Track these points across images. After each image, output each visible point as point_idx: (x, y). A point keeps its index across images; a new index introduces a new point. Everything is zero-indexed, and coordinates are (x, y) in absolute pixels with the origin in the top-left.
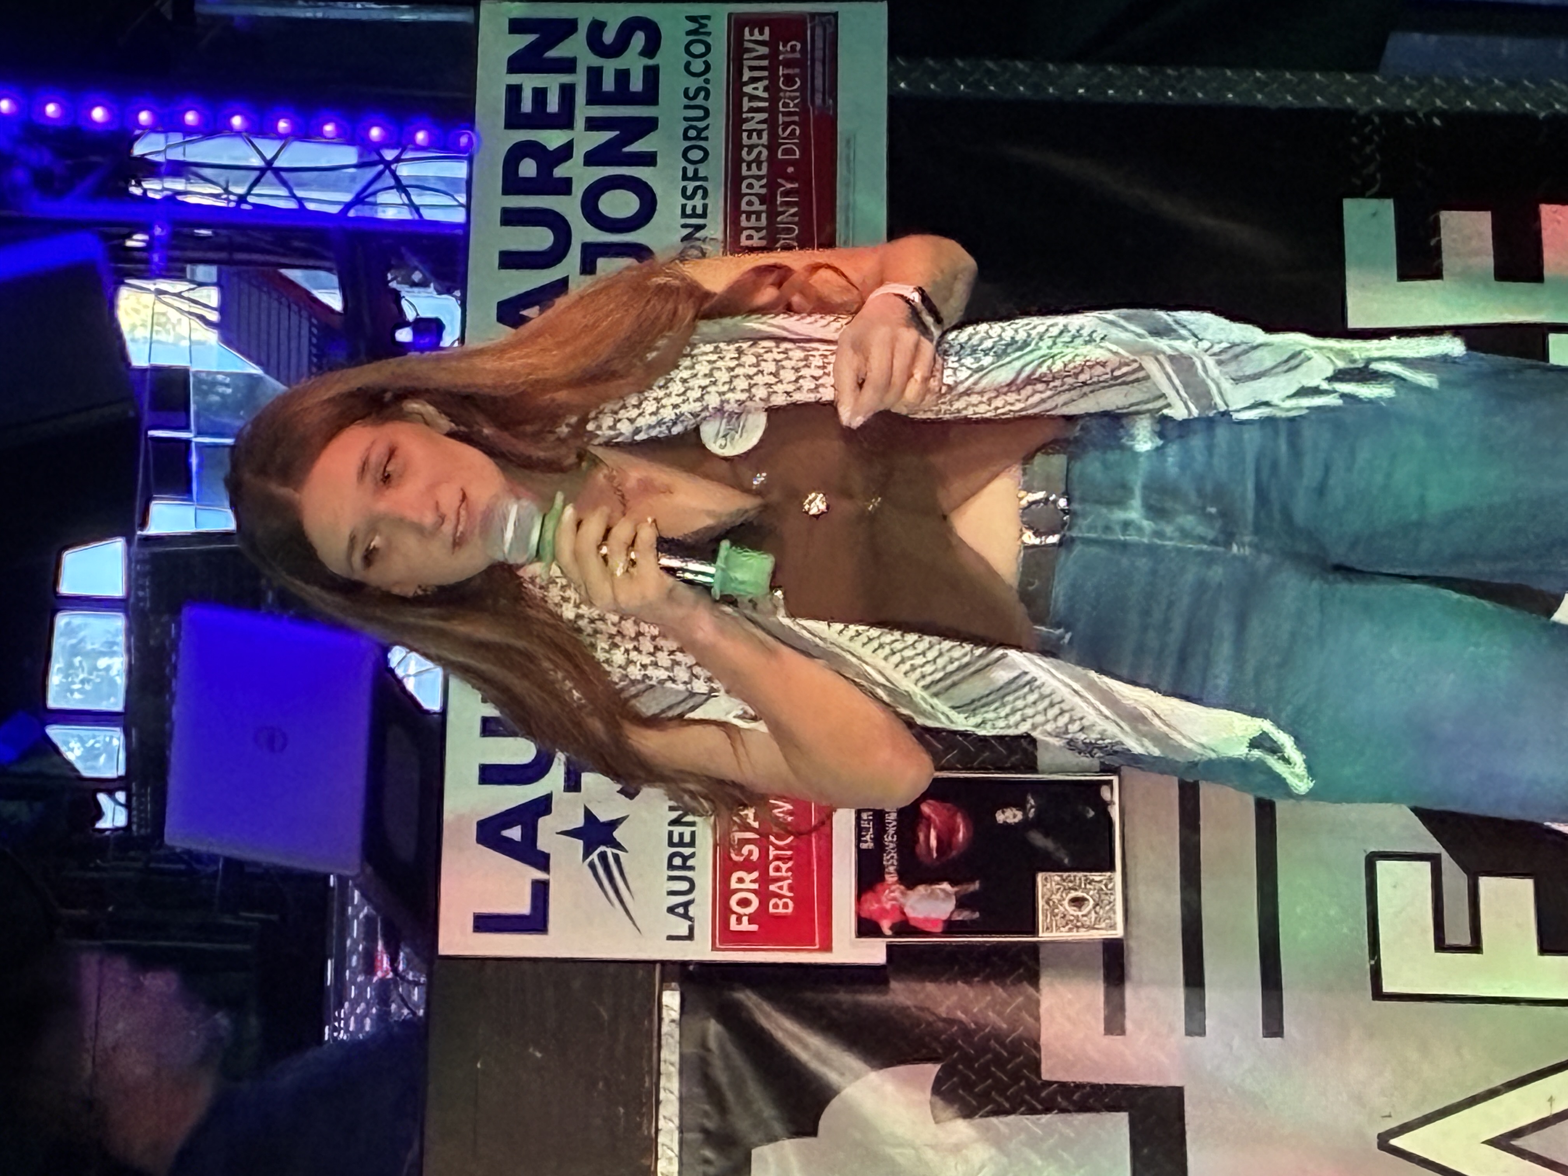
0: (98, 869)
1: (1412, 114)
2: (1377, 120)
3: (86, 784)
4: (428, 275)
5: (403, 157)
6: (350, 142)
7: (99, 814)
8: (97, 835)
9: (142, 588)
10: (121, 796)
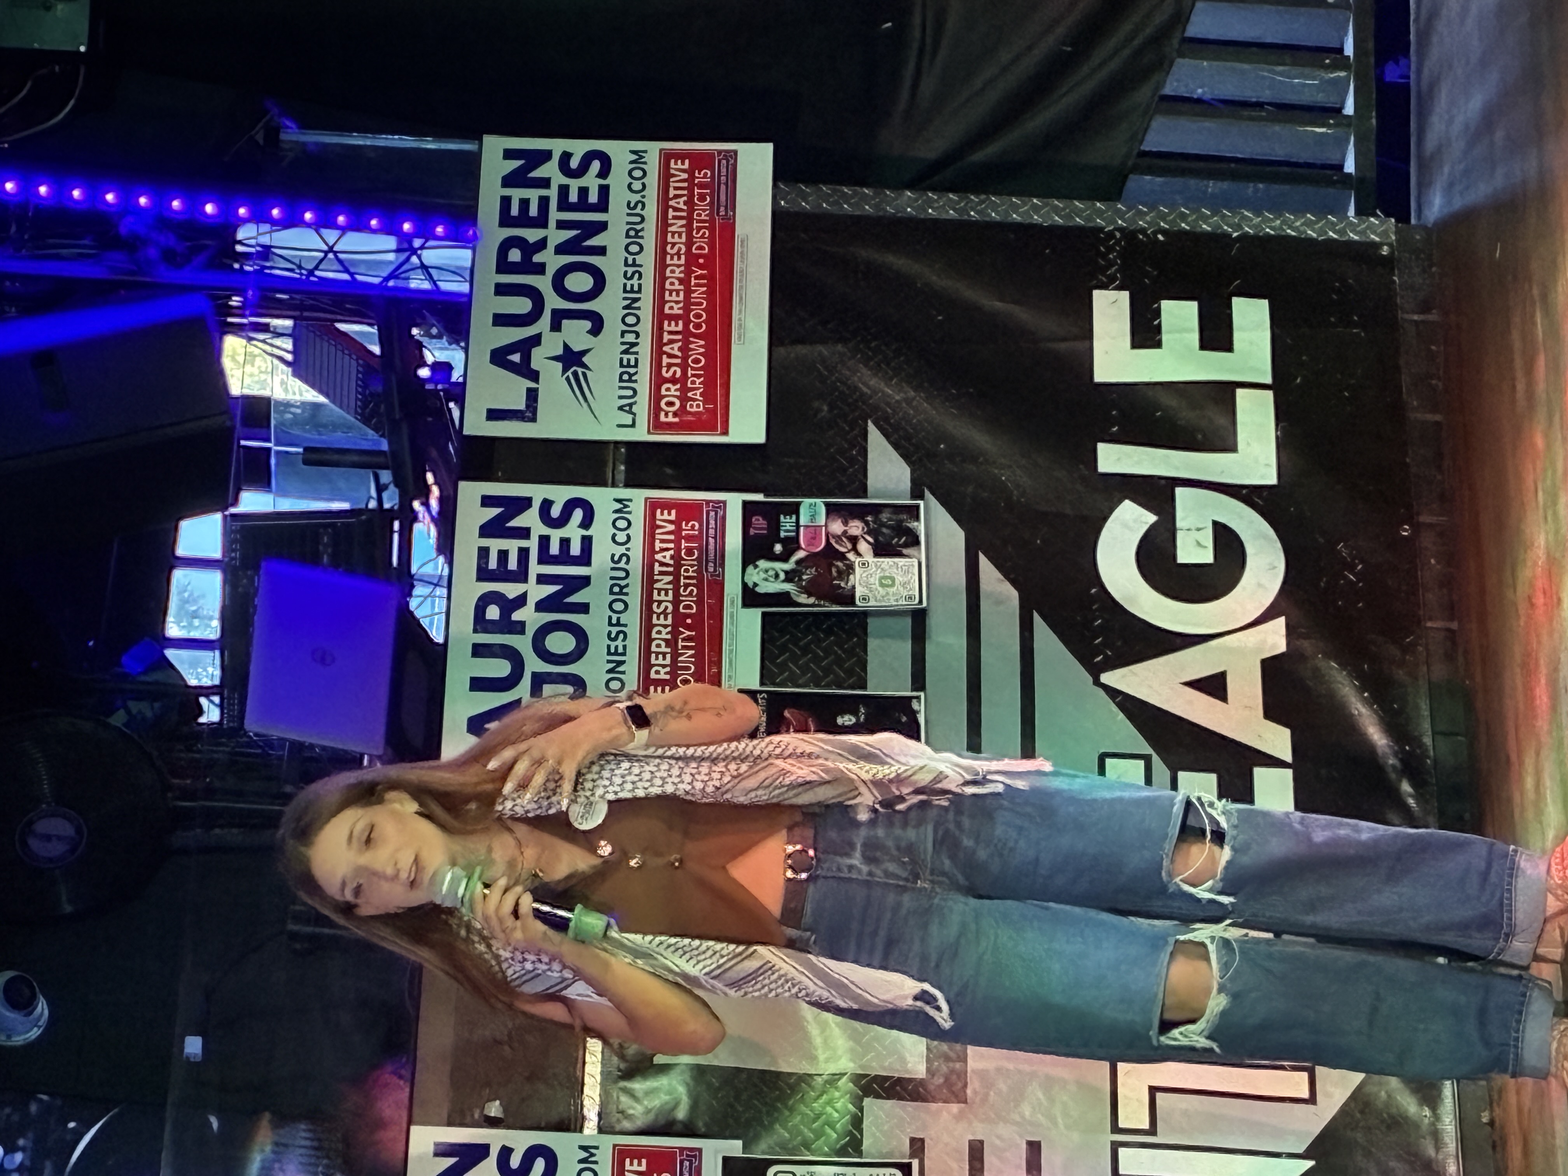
0: (199, 752)
1: (1143, 231)
2: (1118, 235)
3: (191, 690)
4: (442, 330)
5: (426, 245)
6: (389, 233)
7: (200, 711)
8: (199, 728)
9: (234, 551)
10: (216, 699)
